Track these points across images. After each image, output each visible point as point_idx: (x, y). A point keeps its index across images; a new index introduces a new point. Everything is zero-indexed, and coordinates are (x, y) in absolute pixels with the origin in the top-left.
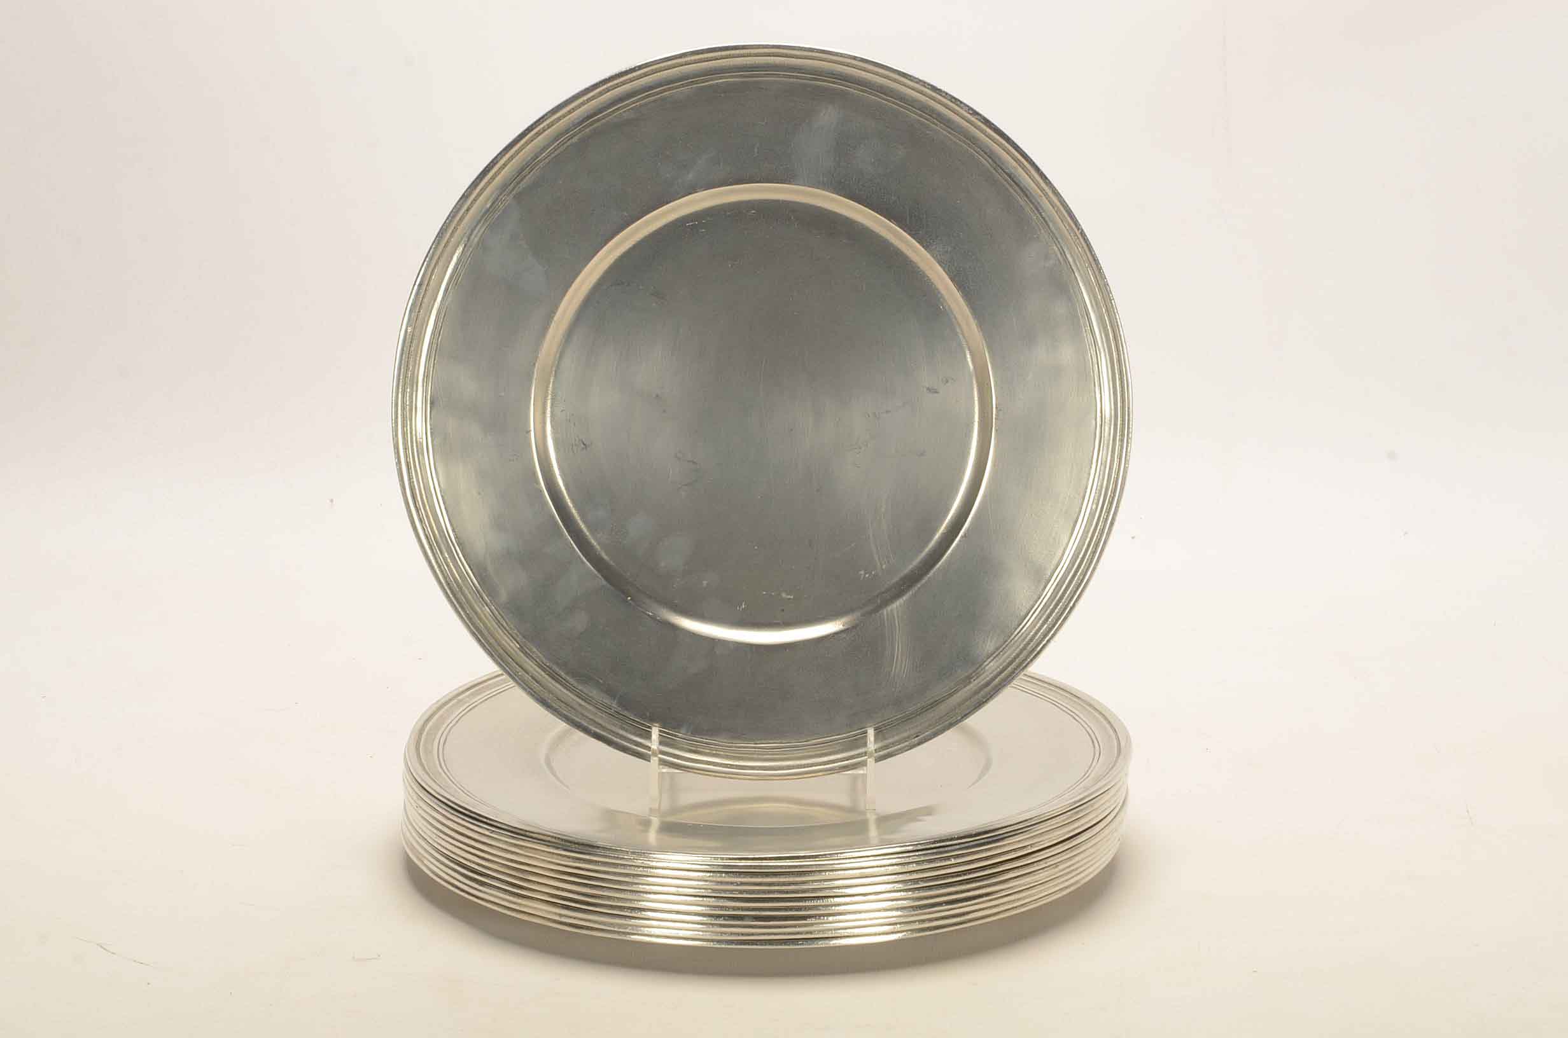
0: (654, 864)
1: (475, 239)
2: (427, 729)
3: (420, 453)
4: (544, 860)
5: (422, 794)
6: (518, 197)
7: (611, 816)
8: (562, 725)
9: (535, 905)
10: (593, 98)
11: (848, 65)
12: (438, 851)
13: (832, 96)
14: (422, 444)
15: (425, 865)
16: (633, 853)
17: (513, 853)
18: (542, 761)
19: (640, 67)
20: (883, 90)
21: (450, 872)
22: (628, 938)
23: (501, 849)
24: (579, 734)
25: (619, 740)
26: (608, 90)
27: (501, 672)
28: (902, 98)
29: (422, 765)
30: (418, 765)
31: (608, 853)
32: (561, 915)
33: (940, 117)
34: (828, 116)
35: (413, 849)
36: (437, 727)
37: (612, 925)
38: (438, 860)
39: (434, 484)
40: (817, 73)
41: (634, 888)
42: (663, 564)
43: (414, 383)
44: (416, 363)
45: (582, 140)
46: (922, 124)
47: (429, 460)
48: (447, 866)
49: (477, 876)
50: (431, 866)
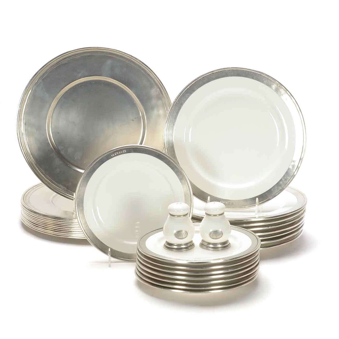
0: (73, 222)
1: (33, 89)
2: (26, 195)
3: (23, 135)
4: (50, 221)
5: (24, 208)
6: (43, 80)
7: (66, 212)
8: (56, 193)
9: (49, 231)
10: (59, 58)
11: (113, 51)
12: (27, 219)
13: (110, 58)
14: (23, 133)
15: (25, 223)
16: (69, 219)
17: (43, 220)
18: (51, 201)
19: (69, 52)
20: (121, 57)
21: (30, 224)
22: (68, 237)
23: (42, 219)
24: (59, 195)
25: (66, 196)
26: (62, 57)
27: (42, 182)
28: (125, 58)
29: (24, 201)
30: (24, 202)
31: (63, 219)
32: (54, 233)
33: (133, 62)
34: (109, 62)
35: (23, 220)
36: (28, 194)
37: (64, 235)
38: (28, 222)
39: (26, 142)
40: (107, 53)
41: (70, 227)
42: (76, 158)
43: (21, 120)
44: (21, 115)
45: (56, 67)
46: (129, 64)
47: (25, 136)
48: (29, 223)
49: (36, 225)
50: (27, 223)
